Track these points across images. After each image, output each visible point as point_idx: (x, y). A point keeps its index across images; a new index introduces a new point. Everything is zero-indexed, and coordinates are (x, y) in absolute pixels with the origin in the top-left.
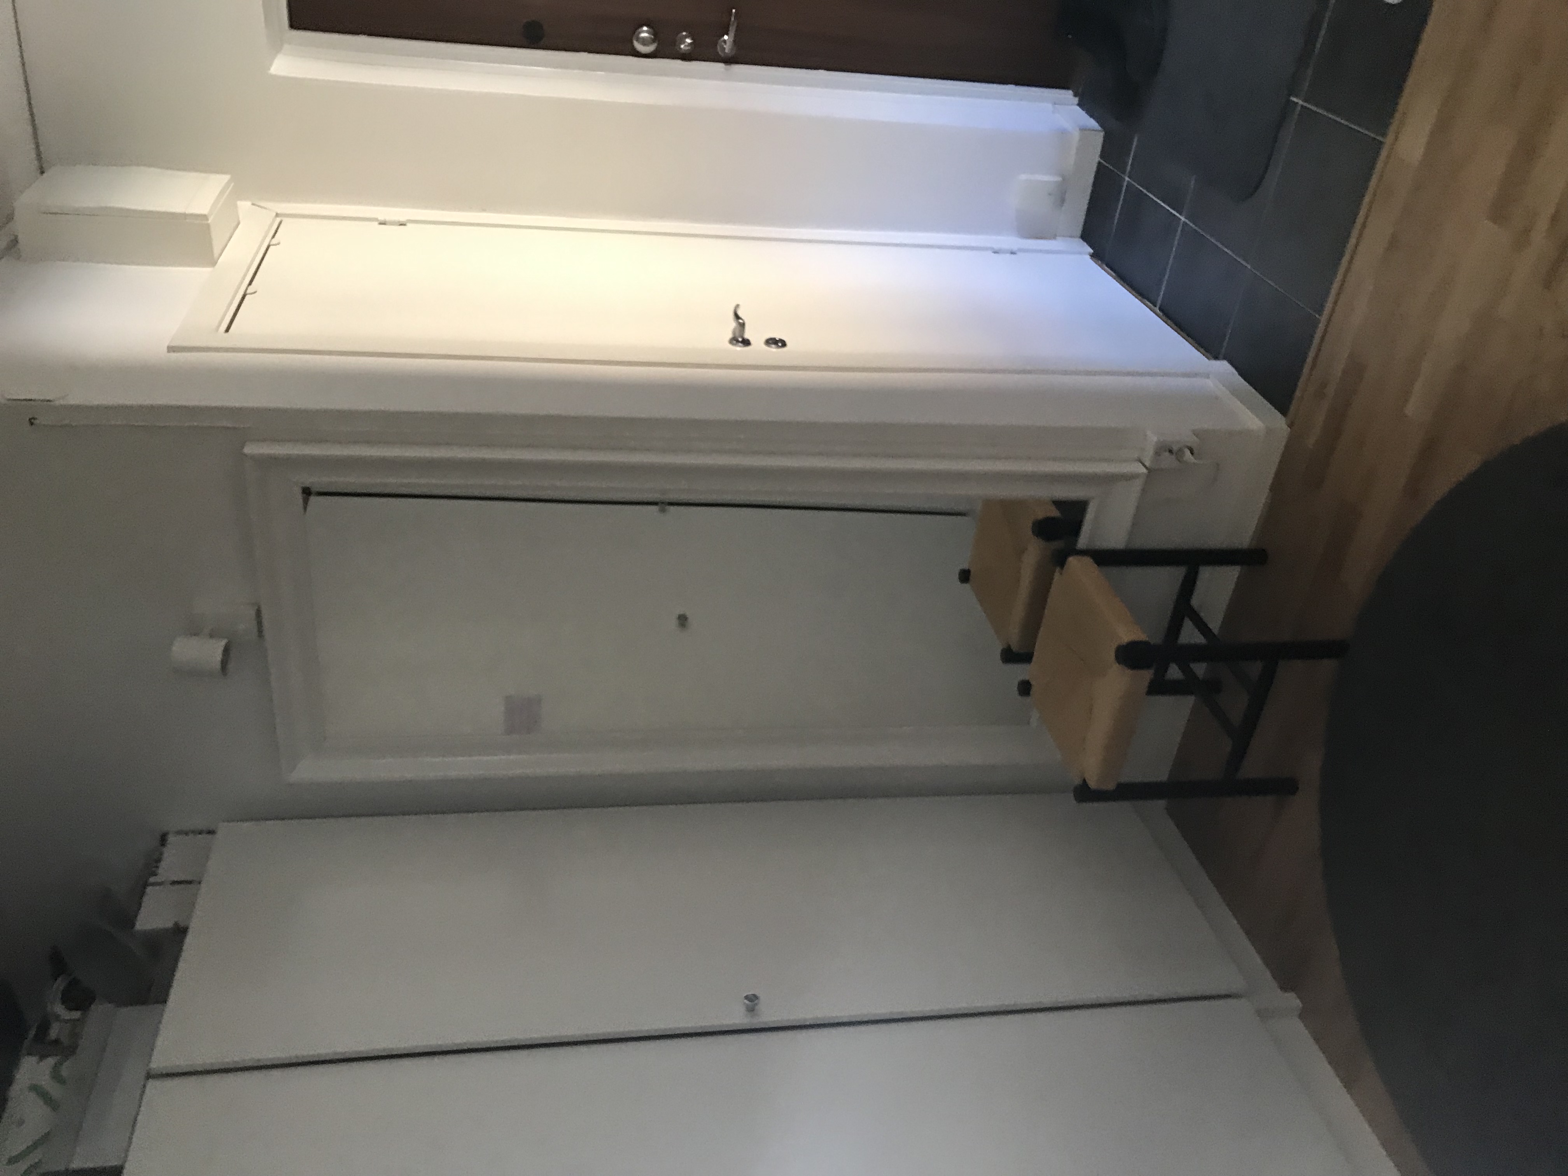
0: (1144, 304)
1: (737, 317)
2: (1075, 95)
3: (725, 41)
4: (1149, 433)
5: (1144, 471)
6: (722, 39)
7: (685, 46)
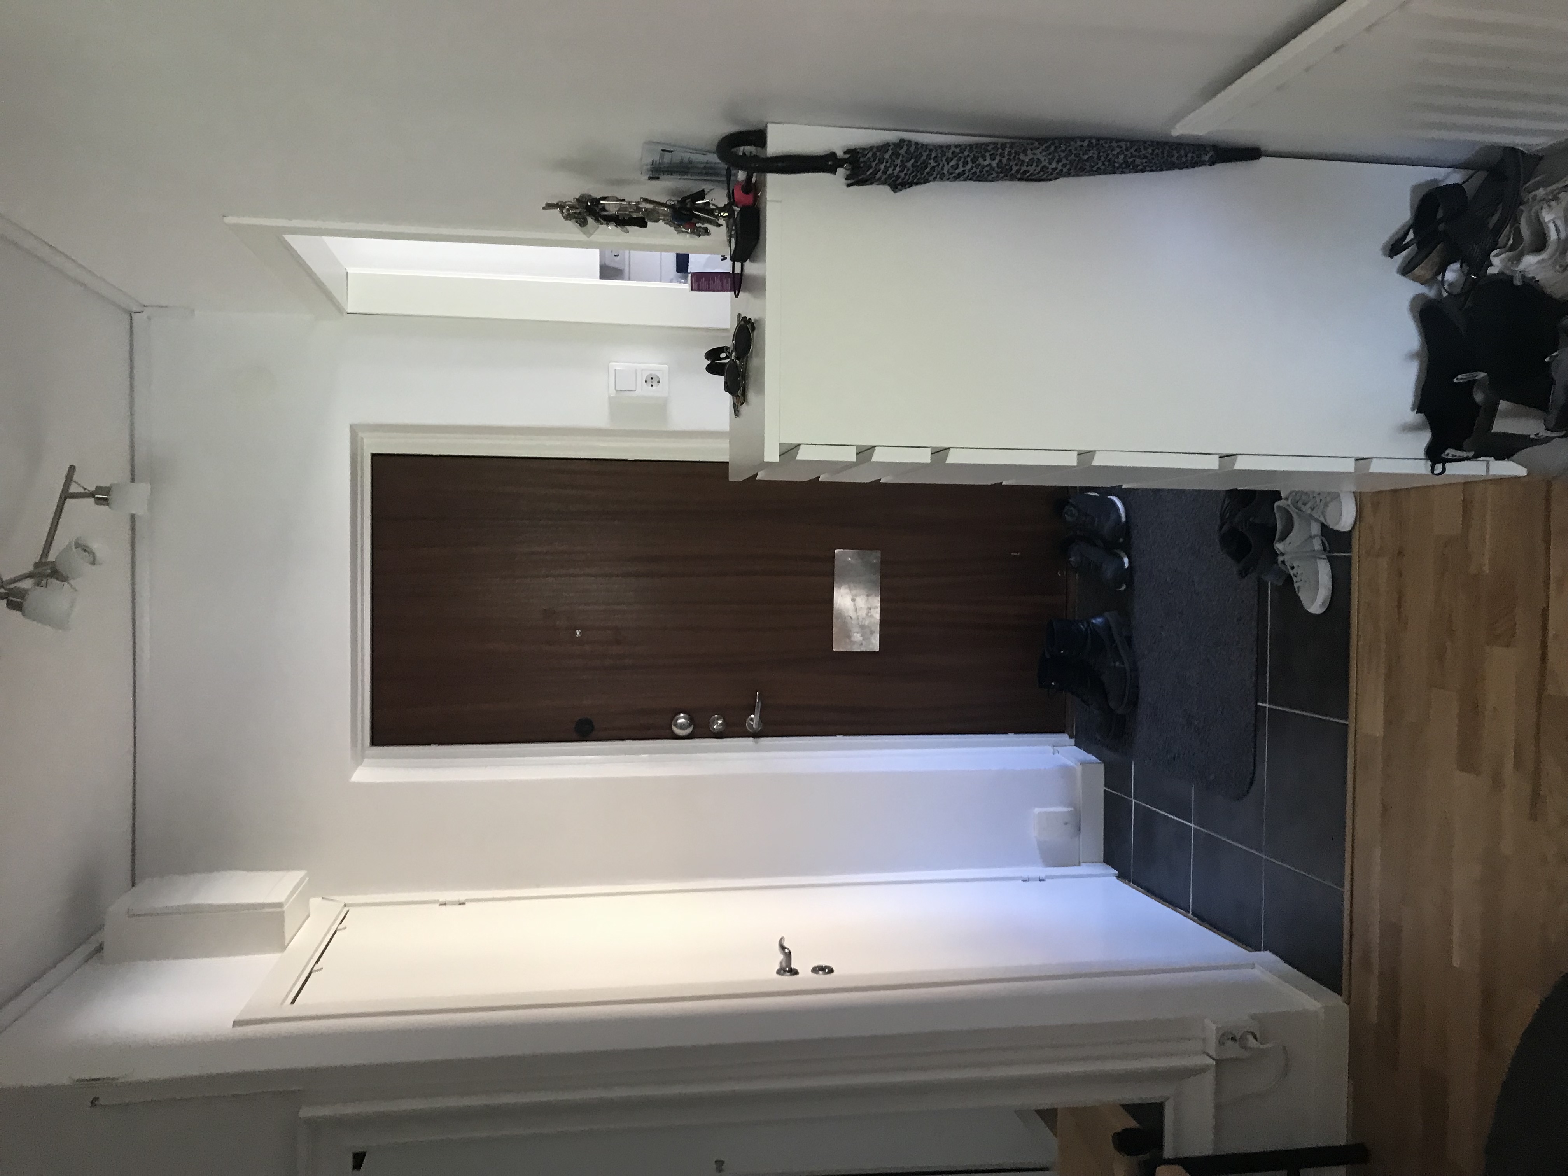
0: (1178, 912)
1: (783, 948)
2: (1071, 737)
3: (752, 720)
4: (1207, 1021)
5: (1214, 1063)
6: (750, 717)
7: (717, 726)
